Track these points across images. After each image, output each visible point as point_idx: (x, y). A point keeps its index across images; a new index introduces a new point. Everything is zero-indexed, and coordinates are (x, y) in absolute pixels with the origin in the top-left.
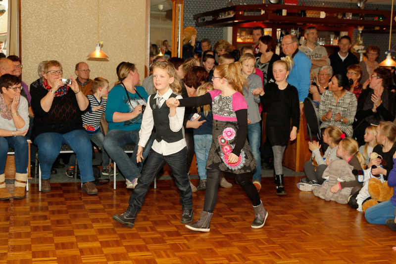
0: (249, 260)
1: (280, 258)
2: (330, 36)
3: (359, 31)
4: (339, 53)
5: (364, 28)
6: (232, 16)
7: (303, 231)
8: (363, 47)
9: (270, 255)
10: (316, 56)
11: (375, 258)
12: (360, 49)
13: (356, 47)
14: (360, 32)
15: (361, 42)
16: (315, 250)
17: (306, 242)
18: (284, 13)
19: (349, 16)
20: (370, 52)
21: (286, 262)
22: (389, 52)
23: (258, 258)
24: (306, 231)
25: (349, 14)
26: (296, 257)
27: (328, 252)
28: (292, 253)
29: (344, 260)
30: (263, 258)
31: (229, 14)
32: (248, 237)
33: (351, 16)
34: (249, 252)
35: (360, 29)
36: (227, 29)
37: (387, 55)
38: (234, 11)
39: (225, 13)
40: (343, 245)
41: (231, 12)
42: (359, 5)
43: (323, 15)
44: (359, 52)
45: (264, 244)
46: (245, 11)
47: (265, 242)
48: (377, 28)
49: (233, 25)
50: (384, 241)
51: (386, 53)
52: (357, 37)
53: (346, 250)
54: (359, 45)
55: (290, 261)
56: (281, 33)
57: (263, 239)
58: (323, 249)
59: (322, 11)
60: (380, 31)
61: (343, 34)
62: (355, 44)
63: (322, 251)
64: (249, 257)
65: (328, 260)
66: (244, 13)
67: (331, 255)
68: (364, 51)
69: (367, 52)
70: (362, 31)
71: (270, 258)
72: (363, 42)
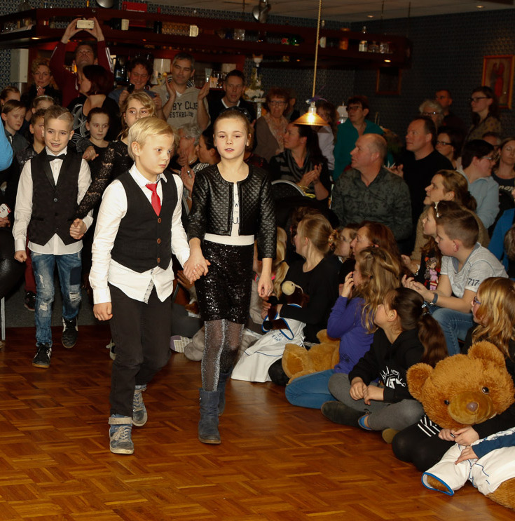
0: (72, 477)
1: (129, 473)
2: (204, 72)
3: (254, 63)
4: (223, 101)
5: (264, 58)
6: (29, 28)
7: (168, 423)
8: (262, 93)
9: (110, 468)
10: (188, 105)
11: (299, 470)
12: (257, 95)
13: (250, 93)
14: (258, 66)
15: (259, 84)
16: (191, 458)
17: (174, 442)
18: (125, 25)
19: (241, 36)
20: (273, 100)
21: (139, 480)
22: (312, 100)
23: (87, 474)
24: (173, 423)
25: (241, 31)
26: (158, 471)
27: (215, 461)
28: (150, 463)
29: (244, 473)
30: (97, 475)
31: (22, 25)
32: (67, 435)
33: (243, 35)
34: (72, 463)
35: (258, 60)
36: (18, 52)
37: (309, 105)
38: (33, 19)
39: (16, 23)
40: (241, 446)
41: (27, 22)
42: (257, 17)
43: (194, 31)
44: (256, 100)
45: (97, 448)
46: (51, 21)
47: (99, 445)
48: (285, 59)
49: (30, 45)
50: (312, 438)
51: (308, 101)
52: (251, 73)
53: (246, 457)
54: (255, 88)
55: (148, 479)
56: (117, 62)
57: (95, 439)
58: (205, 456)
59: (193, 24)
60: (292, 65)
61: (228, 68)
62: (248, 86)
63: (204, 459)
64: (70, 473)
65: (215, 475)
66: (50, 25)
67: (220, 465)
68: (264, 100)
69: (268, 100)
70: (260, 64)
71: (110, 474)
72: (262, 83)
